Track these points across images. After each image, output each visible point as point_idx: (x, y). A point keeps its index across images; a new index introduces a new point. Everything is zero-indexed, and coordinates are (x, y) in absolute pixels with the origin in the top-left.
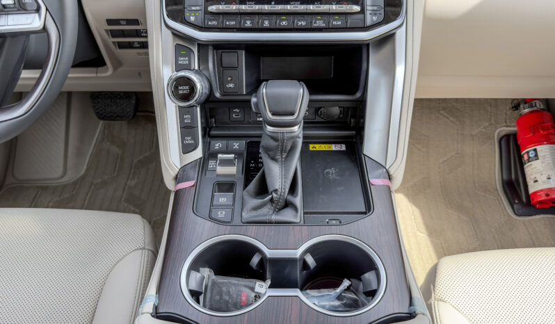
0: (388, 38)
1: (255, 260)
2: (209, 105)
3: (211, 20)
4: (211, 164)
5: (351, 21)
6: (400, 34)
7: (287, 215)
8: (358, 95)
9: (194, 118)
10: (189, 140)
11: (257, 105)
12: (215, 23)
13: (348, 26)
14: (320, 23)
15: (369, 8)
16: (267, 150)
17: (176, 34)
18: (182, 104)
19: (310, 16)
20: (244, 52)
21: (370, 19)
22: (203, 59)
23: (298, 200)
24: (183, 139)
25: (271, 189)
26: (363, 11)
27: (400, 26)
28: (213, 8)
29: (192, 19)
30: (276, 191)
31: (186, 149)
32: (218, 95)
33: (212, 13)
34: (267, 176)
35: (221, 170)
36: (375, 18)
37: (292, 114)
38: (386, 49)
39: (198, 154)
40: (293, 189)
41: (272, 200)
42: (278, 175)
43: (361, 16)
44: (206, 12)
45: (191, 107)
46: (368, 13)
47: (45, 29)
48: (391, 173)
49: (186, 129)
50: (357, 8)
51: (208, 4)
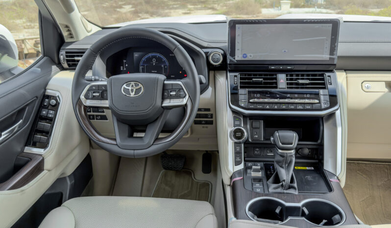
0: (332, 115)
1: (278, 211)
2: (246, 143)
3: (251, 105)
4: (249, 171)
5: (314, 106)
6: (338, 113)
7: (291, 191)
8: (319, 141)
9: (241, 149)
10: (238, 159)
11: (274, 140)
12: (253, 106)
13: (314, 108)
14: (300, 107)
15: (322, 101)
16: (278, 162)
17: (234, 112)
18: (236, 141)
19: (296, 104)
20: (262, 121)
21: (323, 106)
22: (245, 123)
23: (295, 185)
24: (235, 158)
25: (281, 180)
26: (320, 102)
27: (337, 109)
28: (251, 101)
29: (242, 105)
30: (284, 181)
31: (237, 163)
32: (250, 140)
33: (251, 103)
34: (279, 174)
35: (254, 174)
36: (326, 106)
37: (291, 144)
38: (330, 122)
39: (241, 167)
40: (292, 181)
41: (282, 186)
42: (285, 175)
43: (319, 105)
44: (249, 102)
45: (240, 143)
46: (322, 103)
47: (186, 105)
48: (339, 178)
49: (237, 153)
50: (317, 101)
51: (249, 99)
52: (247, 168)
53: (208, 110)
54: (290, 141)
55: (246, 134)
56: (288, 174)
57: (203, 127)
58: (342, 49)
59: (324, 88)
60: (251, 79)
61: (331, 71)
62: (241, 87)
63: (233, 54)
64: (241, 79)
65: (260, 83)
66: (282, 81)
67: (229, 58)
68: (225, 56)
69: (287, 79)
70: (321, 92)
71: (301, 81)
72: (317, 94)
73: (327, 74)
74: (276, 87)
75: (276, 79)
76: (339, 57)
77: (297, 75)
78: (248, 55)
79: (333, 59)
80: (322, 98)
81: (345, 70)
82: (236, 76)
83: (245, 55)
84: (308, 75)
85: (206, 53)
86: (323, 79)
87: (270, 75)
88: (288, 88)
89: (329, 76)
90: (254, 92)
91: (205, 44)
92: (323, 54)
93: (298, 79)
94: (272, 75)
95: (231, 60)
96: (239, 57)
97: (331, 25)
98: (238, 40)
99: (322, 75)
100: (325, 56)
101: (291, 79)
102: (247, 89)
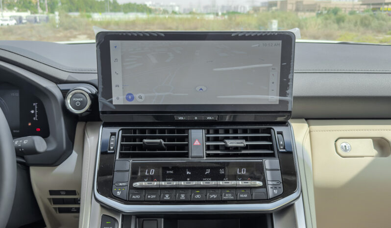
3: (135, 194)
5: (255, 194)
12: (138, 197)
13: (254, 198)
14: (228, 196)
15: (270, 183)
17: (104, 206)
19: (220, 191)
20: (163, 219)
21: (271, 193)
26: (265, 186)
27: (298, 198)
28: (137, 184)
29: (119, 193)
33: (135, 188)
36: (276, 191)
43: (263, 190)
44: (131, 188)
46: (269, 187)
50: (259, 183)
51: (134, 178)
53: (73, 193)
58: (301, 85)
59: (272, 156)
60: (141, 139)
61: (284, 123)
62: (122, 156)
63: (108, 93)
64: (124, 138)
65: (159, 147)
66: (197, 143)
67: (101, 100)
68: (94, 98)
69: (208, 139)
70: (267, 163)
71: (231, 143)
72: (260, 168)
73: (277, 129)
74: (186, 155)
75: (186, 138)
76: (296, 98)
77: (227, 132)
78: (136, 96)
79: (287, 102)
80: (268, 175)
81: (307, 119)
82: (113, 134)
83: (130, 97)
84: (245, 131)
86: (269, 139)
87: (179, 131)
88: (208, 155)
89: (280, 133)
90: (145, 166)
92: (268, 95)
93: (228, 138)
94: (183, 131)
95: (104, 105)
96: (118, 98)
97: (280, 42)
98: (116, 68)
99: (268, 131)
100: (272, 98)
101: (216, 139)
102: (131, 161)
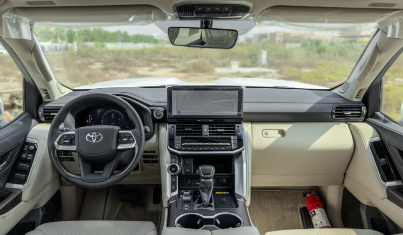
0: (240, 154)
1: (198, 223)
2: (180, 175)
3: (183, 148)
4: (181, 196)
5: (227, 148)
6: (244, 152)
7: (210, 208)
8: (232, 173)
9: (176, 180)
10: (174, 187)
11: (198, 173)
14: (217, 149)
15: (233, 144)
16: (202, 188)
17: (171, 152)
18: (172, 174)
19: (214, 146)
20: (192, 159)
21: (233, 147)
22: (179, 161)
23: (213, 204)
24: (172, 187)
25: (203, 201)
26: (231, 145)
27: (243, 149)
28: (183, 144)
29: (177, 147)
30: (205, 201)
31: (173, 190)
32: (183, 173)
33: (183, 146)
34: (202, 198)
35: (185, 198)
36: (235, 147)
37: (210, 175)
38: (240, 158)
39: (176, 193)
40: (211, 201)
41: (204, 205)
42: (206, 197)
43: (230, 147)
44: (182, 145)
45: (175, 175)
47: (134, 148)
48: (245, 199)
49: (173, 183)
50: (229, 144)
51: (182, 143)
52: (180, 194)
53: (154, 152)
54: (209, 173)
55: (179, 168)
56: (208, 197)
57: (151, 165)
58: (246, 108)
59: (235, 135)
60: (184, 129)
61: (240, 123)
62: (176, 135)
63: (171, 111)
64: (177, 129)
65: (191, 131)
66: (205, 130)
67: (168, 114)
68: (165, 112)
69: (210, 129)
70: (232, 137)
71: (218, 130)
72: (229, 139)
73: (237, 125)
74: (202, 135)
75: (201, 129)
76: (244, 113)
77: (217, 126)
78: (182, 112)
79: (240, 115)
80: (232, 141)
81: (251, 122)
82: (173, 127)
83: (179, 112)
84: (224, 126)
85: (152, 110)
86: (234, 129)
87: (198, 126)
88: (210, 135)
89: (238, 127)
90: (186, 138)
91: (151, 104)
92: (233, 111)
93: (218, 129)
94: (200, 126)
95: (169, 116)
96: (175, 113)
97: (237, 91)
98: (174, 101)
99: (234, 126)
100: (235, 113)
101: (213, 129)
102: (181, 136)
